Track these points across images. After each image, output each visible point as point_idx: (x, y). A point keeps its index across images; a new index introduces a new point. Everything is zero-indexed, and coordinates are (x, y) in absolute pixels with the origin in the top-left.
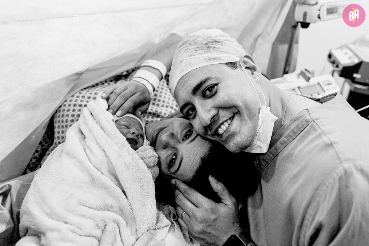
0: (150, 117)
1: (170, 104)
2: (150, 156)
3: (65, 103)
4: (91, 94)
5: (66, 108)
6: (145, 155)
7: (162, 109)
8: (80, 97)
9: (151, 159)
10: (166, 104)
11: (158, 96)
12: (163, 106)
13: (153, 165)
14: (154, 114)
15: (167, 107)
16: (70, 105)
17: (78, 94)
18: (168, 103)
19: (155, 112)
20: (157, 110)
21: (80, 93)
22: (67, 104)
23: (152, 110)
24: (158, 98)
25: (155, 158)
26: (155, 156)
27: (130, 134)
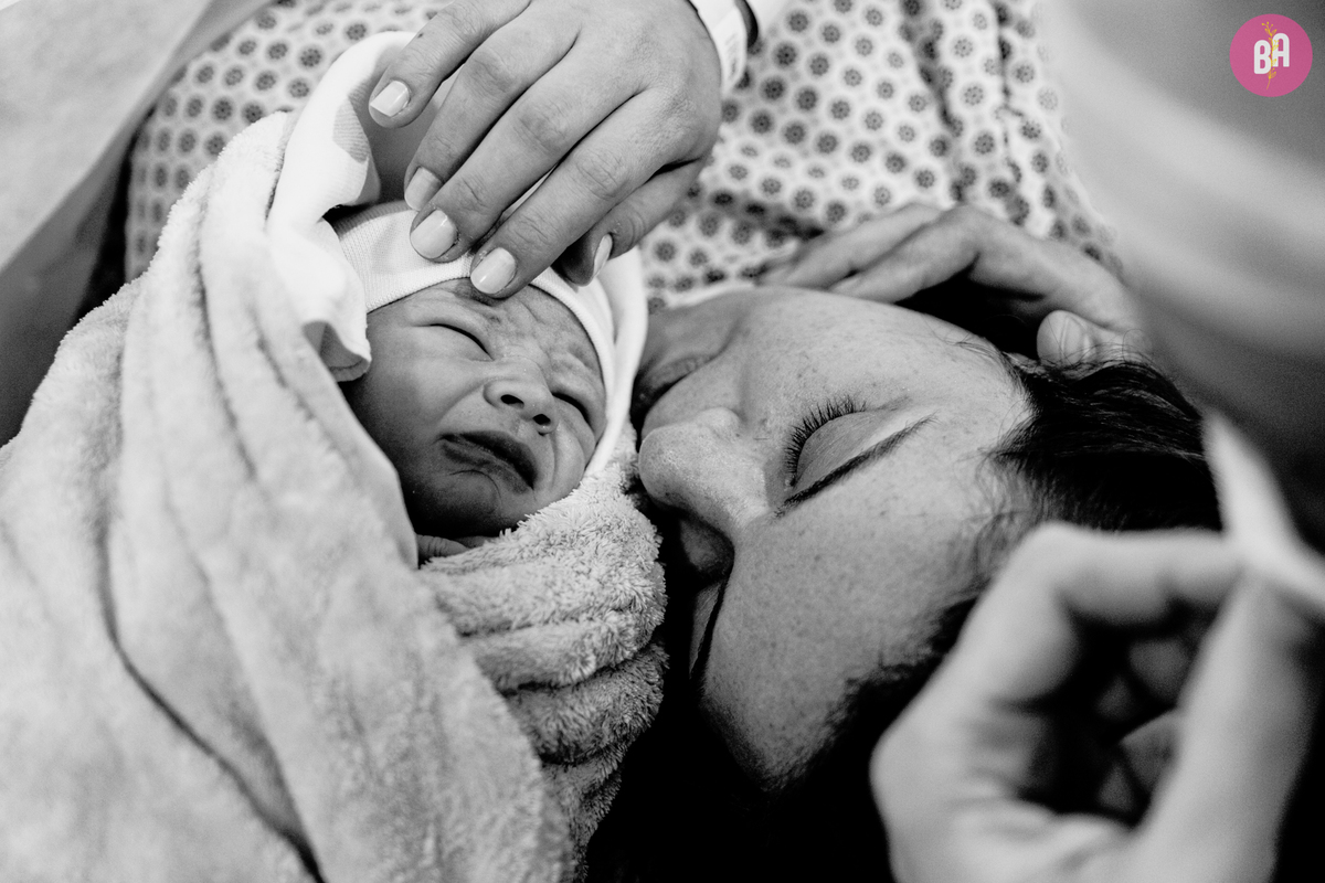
0: (727, 226)
1: (889, 131)
7: (816, 172)
10: (850, 132)
11: (803, 63)
12: (829, 143)
14: (756, 209)
15: (862, 152)
18: (874, 121)
19: (758, 195)
20: (779, 173)
23: (739, 172)
24: (799, 77)
25: (613, 617)
26: (623, 600)
27: (486, 405)
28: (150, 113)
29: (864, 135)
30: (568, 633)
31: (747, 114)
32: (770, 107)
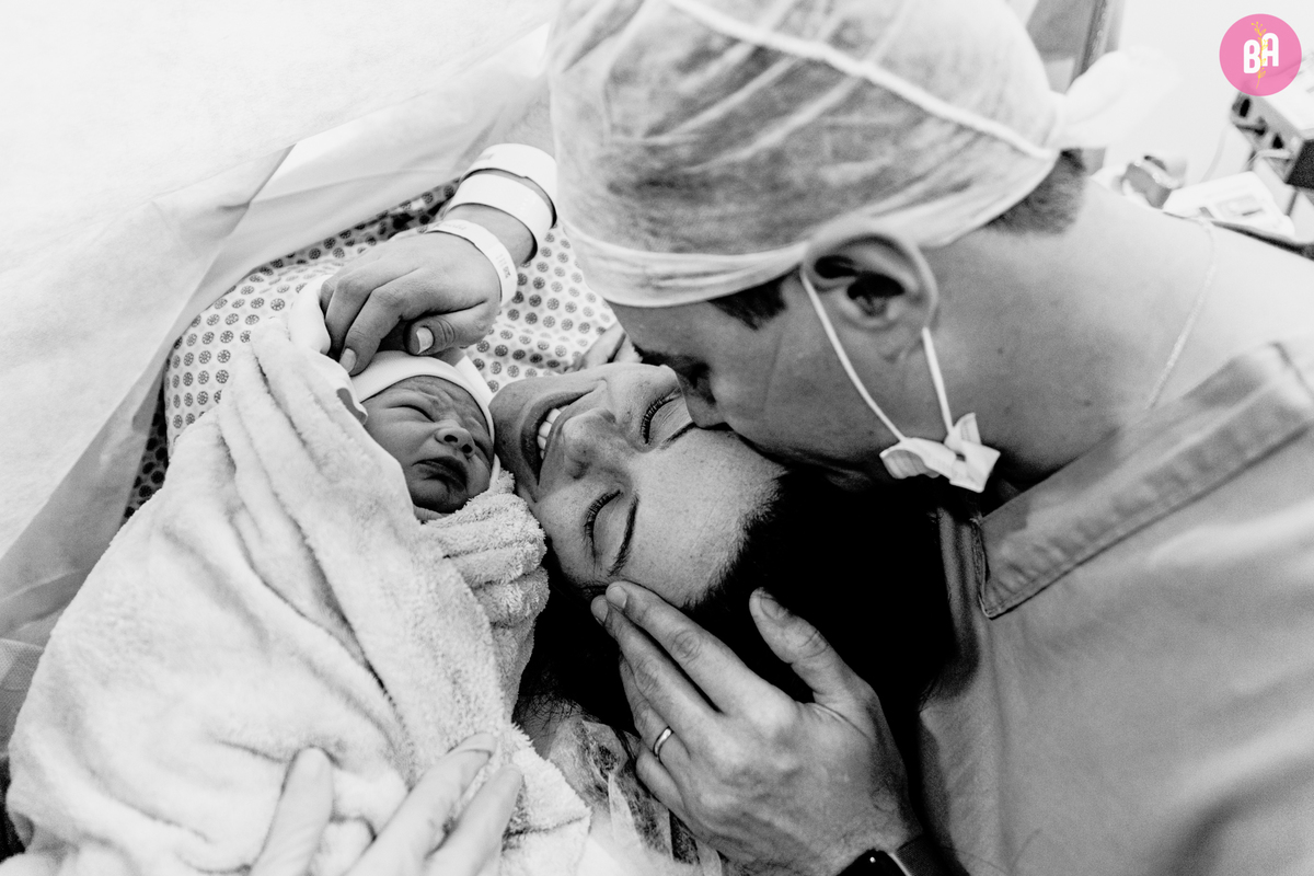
1: (597, 316)
2: (511, 538)
3: (192, 331)
4: (285, 290)
5: (198, 349)
6: (486, 536)
7: (564, 339)
8: (247, 306)
9: (515, 549)
10: (578, 317)
11: (548, 287)
12: (568, 325)
13: (520, 573)
14: (537, 357)
15: (585, 327)
16: (209, 338)
17: (237, 295)
18: (588, 313)
19: (537, 351)
20: (546, 340)
21: (248, 291)
22: (200, 331)
23: (526, 341)
24: (548, 294)
25: (529, 545)
26: (532, 538)
27: (437, 444)
28: (177, 344)
29: (585, 319)
30: (508, 553)
31: (523, 315)
32: (535, 310)
